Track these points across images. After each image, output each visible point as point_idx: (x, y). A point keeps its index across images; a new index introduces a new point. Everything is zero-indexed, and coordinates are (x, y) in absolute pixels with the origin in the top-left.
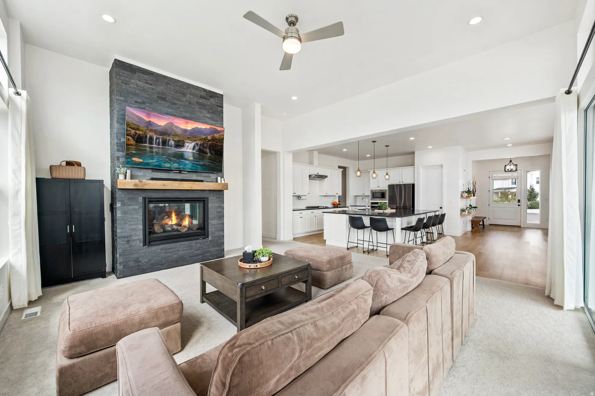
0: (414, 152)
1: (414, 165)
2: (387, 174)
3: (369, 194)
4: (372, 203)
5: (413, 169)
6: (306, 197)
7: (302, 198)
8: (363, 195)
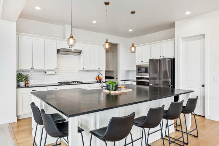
0: (174, 23)
1: (174, 38)
3: (135, 69)
4: (137, 78)
5: (173, 42)
6: (55, 72)
7: (48, 73)
8: (132, 70)
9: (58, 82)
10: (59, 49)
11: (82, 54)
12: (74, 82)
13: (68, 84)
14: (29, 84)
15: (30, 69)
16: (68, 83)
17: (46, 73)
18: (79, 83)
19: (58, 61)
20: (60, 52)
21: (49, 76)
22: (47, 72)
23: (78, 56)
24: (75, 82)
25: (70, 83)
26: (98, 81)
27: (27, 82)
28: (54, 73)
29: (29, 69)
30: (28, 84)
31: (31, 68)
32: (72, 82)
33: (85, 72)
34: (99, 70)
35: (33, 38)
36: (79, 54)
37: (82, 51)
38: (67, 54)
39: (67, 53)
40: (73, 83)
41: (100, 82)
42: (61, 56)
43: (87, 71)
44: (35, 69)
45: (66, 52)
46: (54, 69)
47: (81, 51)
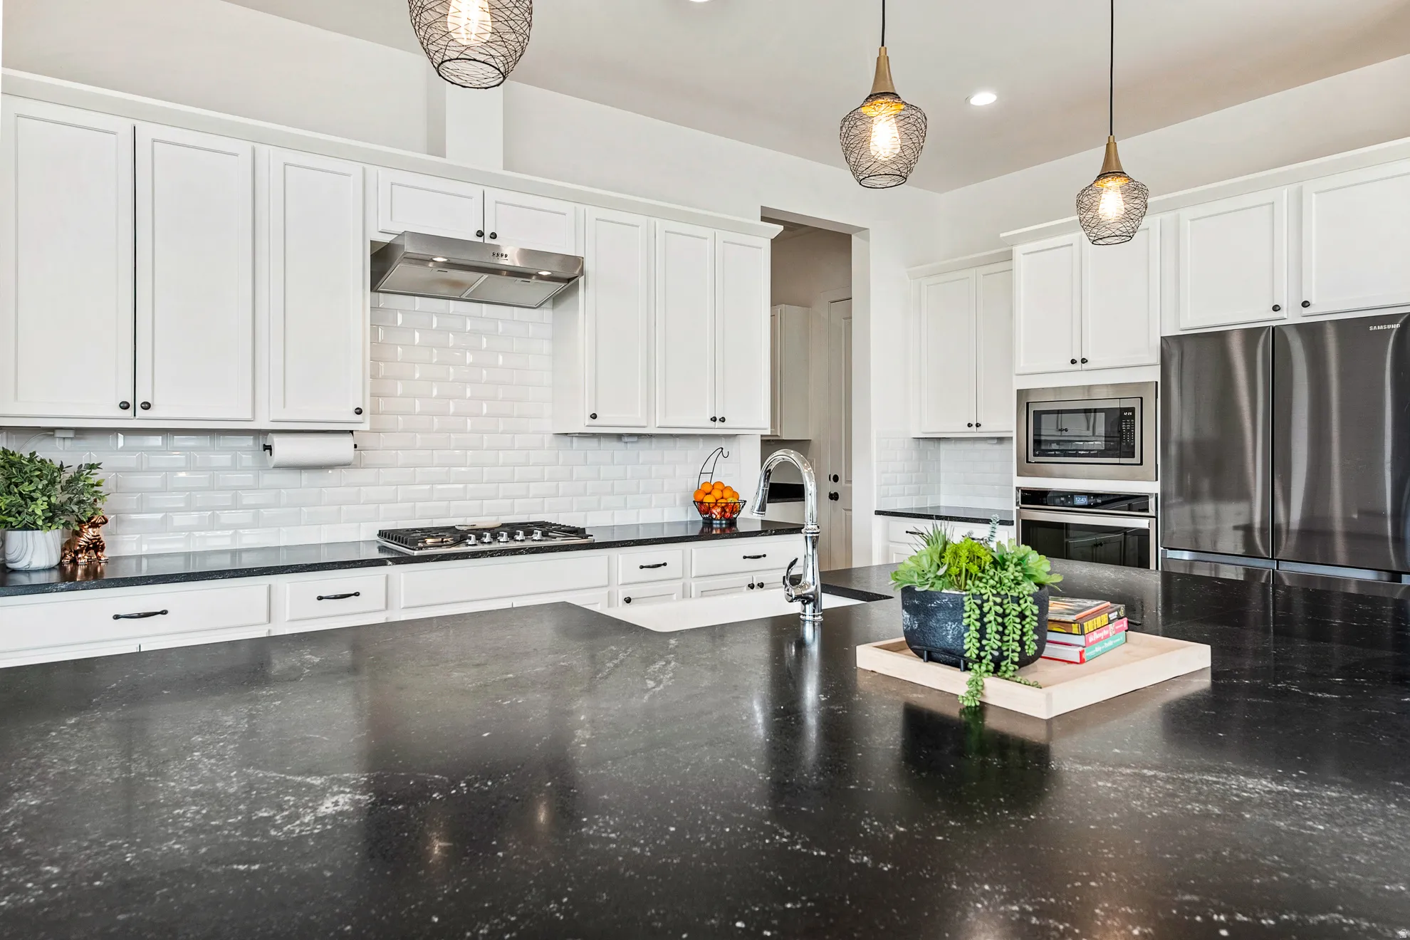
2: (1110, 170)
3: (1006, 421)
4: (1032, 497)
6: (348, 441)
7: (285, 449)
8: (973, 433)
9: (382, 534)
10: (387, 239)
11: (585, 295)
12: (512, 529)
13: (461, 549)
14: (105, 555)
15: (113, 416)
16: (460, 536)
17: (268, 448)
18: (559, 541)
19: (378, 351)
20: (400, 272)
21: (305, 476)
22: (276, 441)
23: (546, 314)
24: (528, 528)
25: (479, 538)
26: (708, 523)
27: (89, 533)
28: (340, 448)
29: (104, 412)
30: (97, 546)
31: (125, 406)
32: (495, 533)
33: (605, 444)
34: (718, 428)
35: (147, 132)
36: (556, 299)
37: (589, 266)
38: (457, 293)
39: (457, 284)
40: (503, 542)
41: (730, 529)
42: (402, 311)
43: (619, 437)
44: (162, 414)
45: (450, 265)
46: (342, 415)
47: (576, 262)
